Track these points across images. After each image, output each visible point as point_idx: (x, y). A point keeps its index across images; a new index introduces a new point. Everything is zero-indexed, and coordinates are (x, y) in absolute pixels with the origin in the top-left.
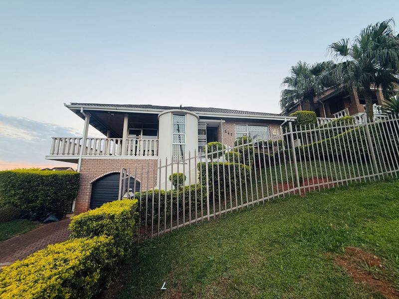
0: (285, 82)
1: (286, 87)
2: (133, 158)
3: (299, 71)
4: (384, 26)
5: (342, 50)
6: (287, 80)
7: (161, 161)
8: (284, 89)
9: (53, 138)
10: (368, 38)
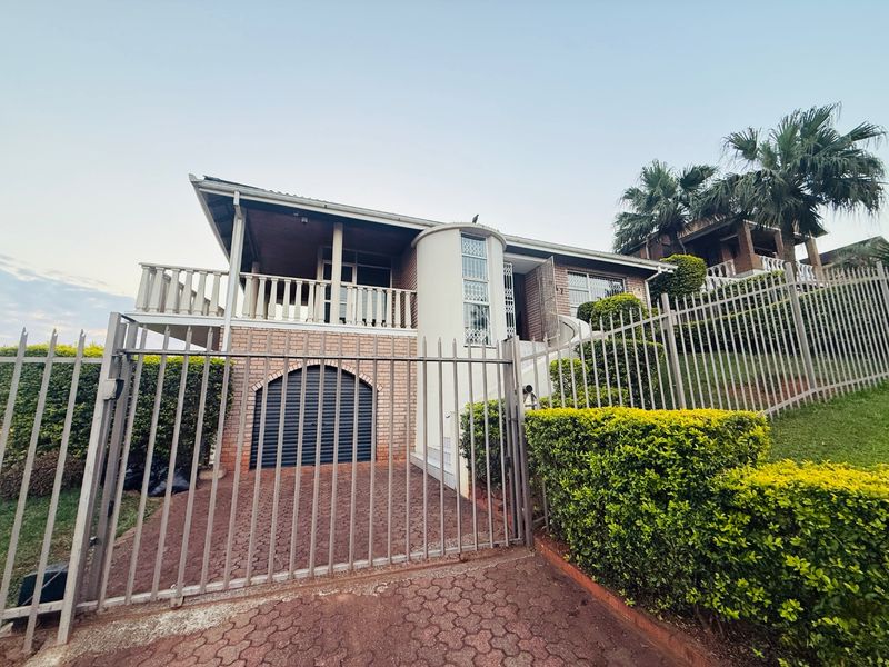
0: (626, 197)
1: (629, 208)
2: (359, 331)
3: (655, 178)
4: (823, 115)
5: (747, 147)
6: (632, 194)
7: (425, 343)
8: (622, 211)
9: (144, 266)
10: (794, 132)
